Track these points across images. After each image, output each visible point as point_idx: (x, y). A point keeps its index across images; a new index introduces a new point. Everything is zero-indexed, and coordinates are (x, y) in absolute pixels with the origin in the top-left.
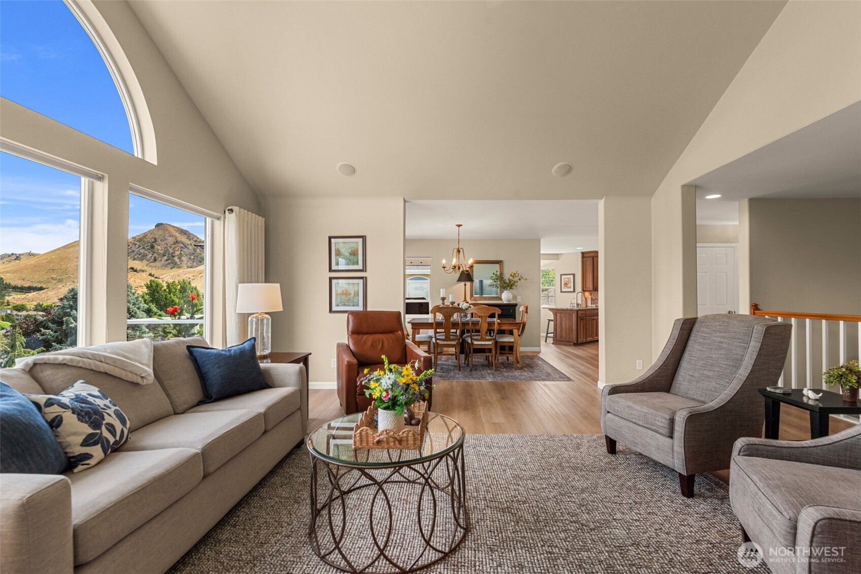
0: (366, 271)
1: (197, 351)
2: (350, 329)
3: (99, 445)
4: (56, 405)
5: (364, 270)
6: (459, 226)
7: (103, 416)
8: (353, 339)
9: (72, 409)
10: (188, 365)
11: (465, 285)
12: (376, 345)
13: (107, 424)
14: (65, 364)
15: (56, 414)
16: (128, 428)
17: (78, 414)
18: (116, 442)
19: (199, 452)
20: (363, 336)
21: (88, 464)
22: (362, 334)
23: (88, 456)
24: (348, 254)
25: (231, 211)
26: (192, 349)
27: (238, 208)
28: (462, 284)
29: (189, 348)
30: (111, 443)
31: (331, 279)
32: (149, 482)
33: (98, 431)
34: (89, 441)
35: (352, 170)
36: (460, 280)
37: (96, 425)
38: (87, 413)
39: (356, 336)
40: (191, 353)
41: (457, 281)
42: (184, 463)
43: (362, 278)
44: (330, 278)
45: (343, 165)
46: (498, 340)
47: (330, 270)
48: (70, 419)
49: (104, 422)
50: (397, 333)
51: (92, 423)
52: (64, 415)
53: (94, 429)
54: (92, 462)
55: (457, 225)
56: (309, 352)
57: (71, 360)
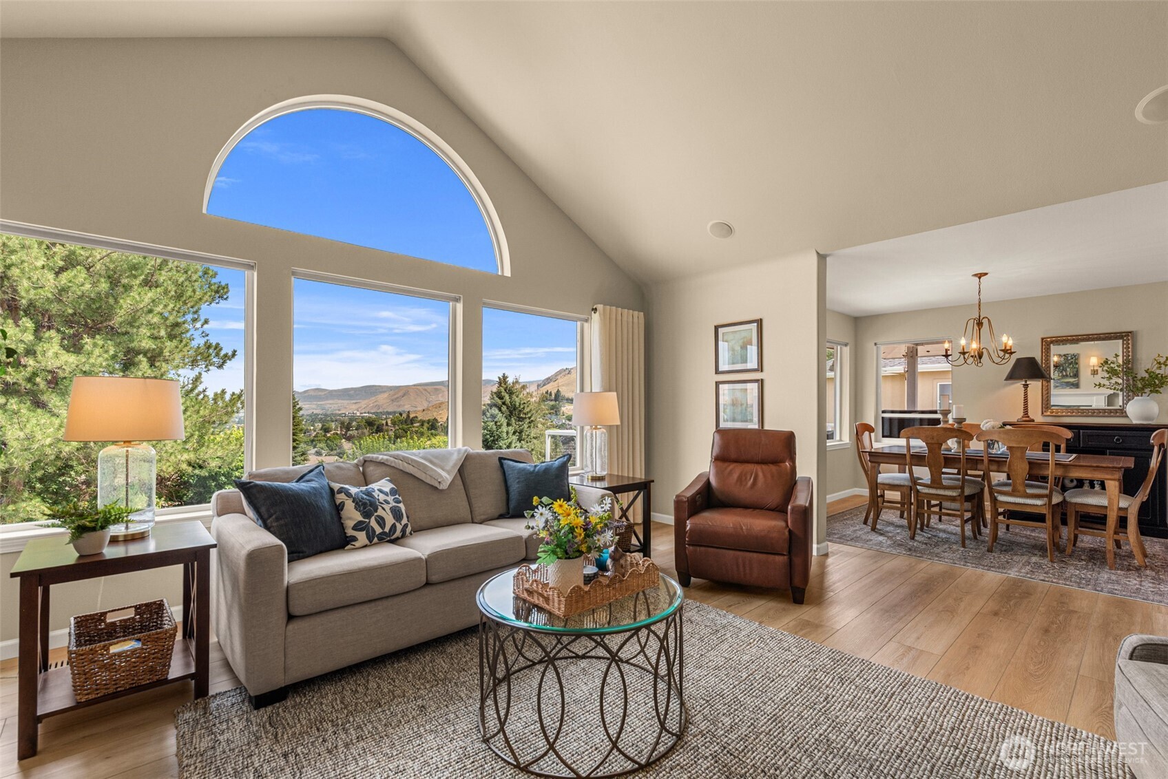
0: (762, 371)
1: (508, 465)
2: (714, 454)
3: (365, 532)
4: (343, 494)
5: (761, 368)
6: (980, 276)
7: (377, 509)
8: (716, 467)
9: (354, 498)
10: (496, 476)
11: (1026, 386)
12: (746, 478)
13: (378, 516)
14: (383, 463)
15: (342, 500)
16: (403, 525)
17: (357, 504)
18: (383, 533)
19: (423, 557)
20: (729, 466)
21: (354, 545)
22: (730, 461)
23: (354, 539)
24: (739, 348)
25: (595, 310)
26: (502, 461)
27: (602, 305)
28: (1018, 386)
29: (501, 459)
30: (377, 533)
31: (717, 384)
32: (359, 569)
33: (367, 520)
34: (358, 527)
35: (727, 229)
36: (1012, 376)
37: (367, 515)
38: (365, 505)
39: (720, 464)
40: (502, 465)
41: (1006, 379)
42: (399, 563)
43: (756, 381)
44: (716, 382)
45: (713, 226)
46: (1068, 499)
47: (717, 372)
48: (349, 505)
49: (376, 514)
50: (782, 464)
51: (364, 512)
52: (346, 502)
53: (364, 518)
54: (357, 544)
55: (975, 275)
56: (652, 479)
57: (387, 460)
